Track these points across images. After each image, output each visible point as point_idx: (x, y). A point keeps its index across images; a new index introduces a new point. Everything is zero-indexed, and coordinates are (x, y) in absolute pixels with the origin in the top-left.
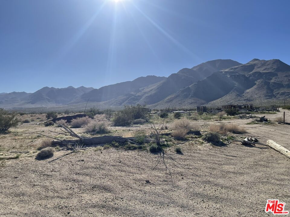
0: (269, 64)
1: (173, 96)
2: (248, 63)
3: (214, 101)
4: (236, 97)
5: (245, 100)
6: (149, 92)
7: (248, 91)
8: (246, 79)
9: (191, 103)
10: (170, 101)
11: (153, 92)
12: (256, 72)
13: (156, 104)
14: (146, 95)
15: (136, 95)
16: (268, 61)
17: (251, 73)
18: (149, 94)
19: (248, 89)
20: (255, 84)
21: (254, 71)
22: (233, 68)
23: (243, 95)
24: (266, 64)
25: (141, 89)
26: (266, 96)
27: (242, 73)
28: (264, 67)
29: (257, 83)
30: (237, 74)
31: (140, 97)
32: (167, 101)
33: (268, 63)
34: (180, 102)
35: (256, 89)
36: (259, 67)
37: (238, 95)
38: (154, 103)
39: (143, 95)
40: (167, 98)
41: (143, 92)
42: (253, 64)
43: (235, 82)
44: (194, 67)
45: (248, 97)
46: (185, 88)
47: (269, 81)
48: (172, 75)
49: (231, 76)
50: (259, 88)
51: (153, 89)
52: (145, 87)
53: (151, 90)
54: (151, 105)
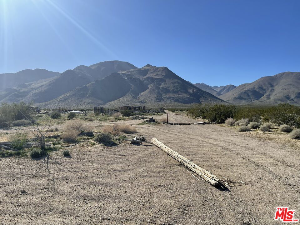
0: (159, 71)
1: (68, 95)
2: (143, 68)
3: (112, 102)
4: (132, 99)
5: (139, 102)
6: (38, 88)
7: (142, 94)
8: (141, 82)
9: (88, 104)
10: (65, 99)
11: (44, 89)
12: (149, 77)
13: (48, 102)
14: (35, 92)
15: (20, 91)
16: (158, 68)
17: (145, 77)
18: (39, 91)
19: (143, 92)
20: (148, 88)
21: (147, 76)
22: (129, 71)
23: (138, 98)
24: (157, 71)
25: (27, 83)
26: (156, 99)
27: (137, 76)
28: (156, 73)
29: (150, 87)
30: (133, 77)
31: (27, 93)
32: (61, 100)
33: (159, 69)
34: (76, 101)
35: (148, 92)
36: (152, 73)
37: (134, 97)
38: (45, 101)
39: (31, 91)
40: (62, 97)
41: (30, 87)
42: (147, 69)
43: (131, 85)
44: (92, 66)
45: (142, 99)
46: (81, 86)
47: (159, 86)
48: (68, 71)
49: (128, 78)
50: (152, 92)
52: (33, 82)
53: (42, 86)
54: (40, 104)
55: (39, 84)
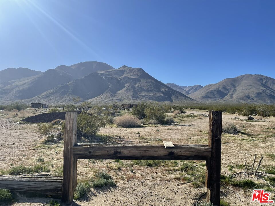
0: (135, 72)
1: (50, 92)
2: (119, 69)
3: (91, 100)
4: (110, 96)
5: (117, 100)
6: (22, 85)
7: (119, 92)
8: (118, 82)
9: (69, 101)
10: (47, 97)
11: (26, 87)
12: (125, 77)
13: (31, 99)
14: (18, 89)
15: (4, 88)
16: (134, 69)
17: (122, 77)
18: (22, 88)
19: (120, 90)
20: (125, 87)
22: (107, 71)
23: (116, 96)
24: (133, 71)
25: (10, 81)
26: (132, 97)
27: (115, 76)
28: (131, 74)
29: (126, 86)
30: (111, 77)
31: (10, 90)
32: (43, 97)
33: (134, 70)
34: (58, 98)
35: (125, 91)
36: (128, 73)
37: (112, 95)
38: (27, 98)
39: (14, 89)
40: (43, 94)
41: (13, 85)
42: (123, 69)
43: (109, 84)
44: (72, 66)
45: (120, 97)
46: (63, 84)
47: (135, 85)
48: (50, 70)
49: (106, 78)
50: (128, 90)
51: (26, 83)
52: (16, 80)
53: (24, 84)
54: (23, 101)
55: (22, 82)
